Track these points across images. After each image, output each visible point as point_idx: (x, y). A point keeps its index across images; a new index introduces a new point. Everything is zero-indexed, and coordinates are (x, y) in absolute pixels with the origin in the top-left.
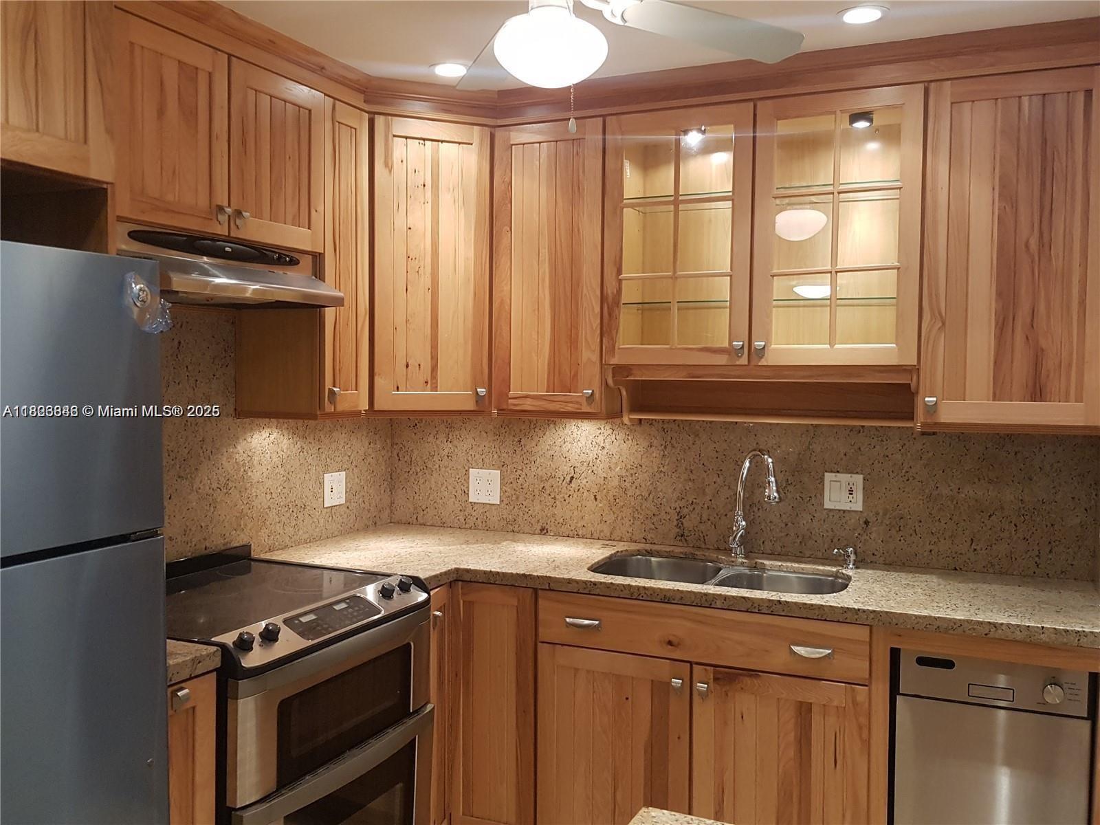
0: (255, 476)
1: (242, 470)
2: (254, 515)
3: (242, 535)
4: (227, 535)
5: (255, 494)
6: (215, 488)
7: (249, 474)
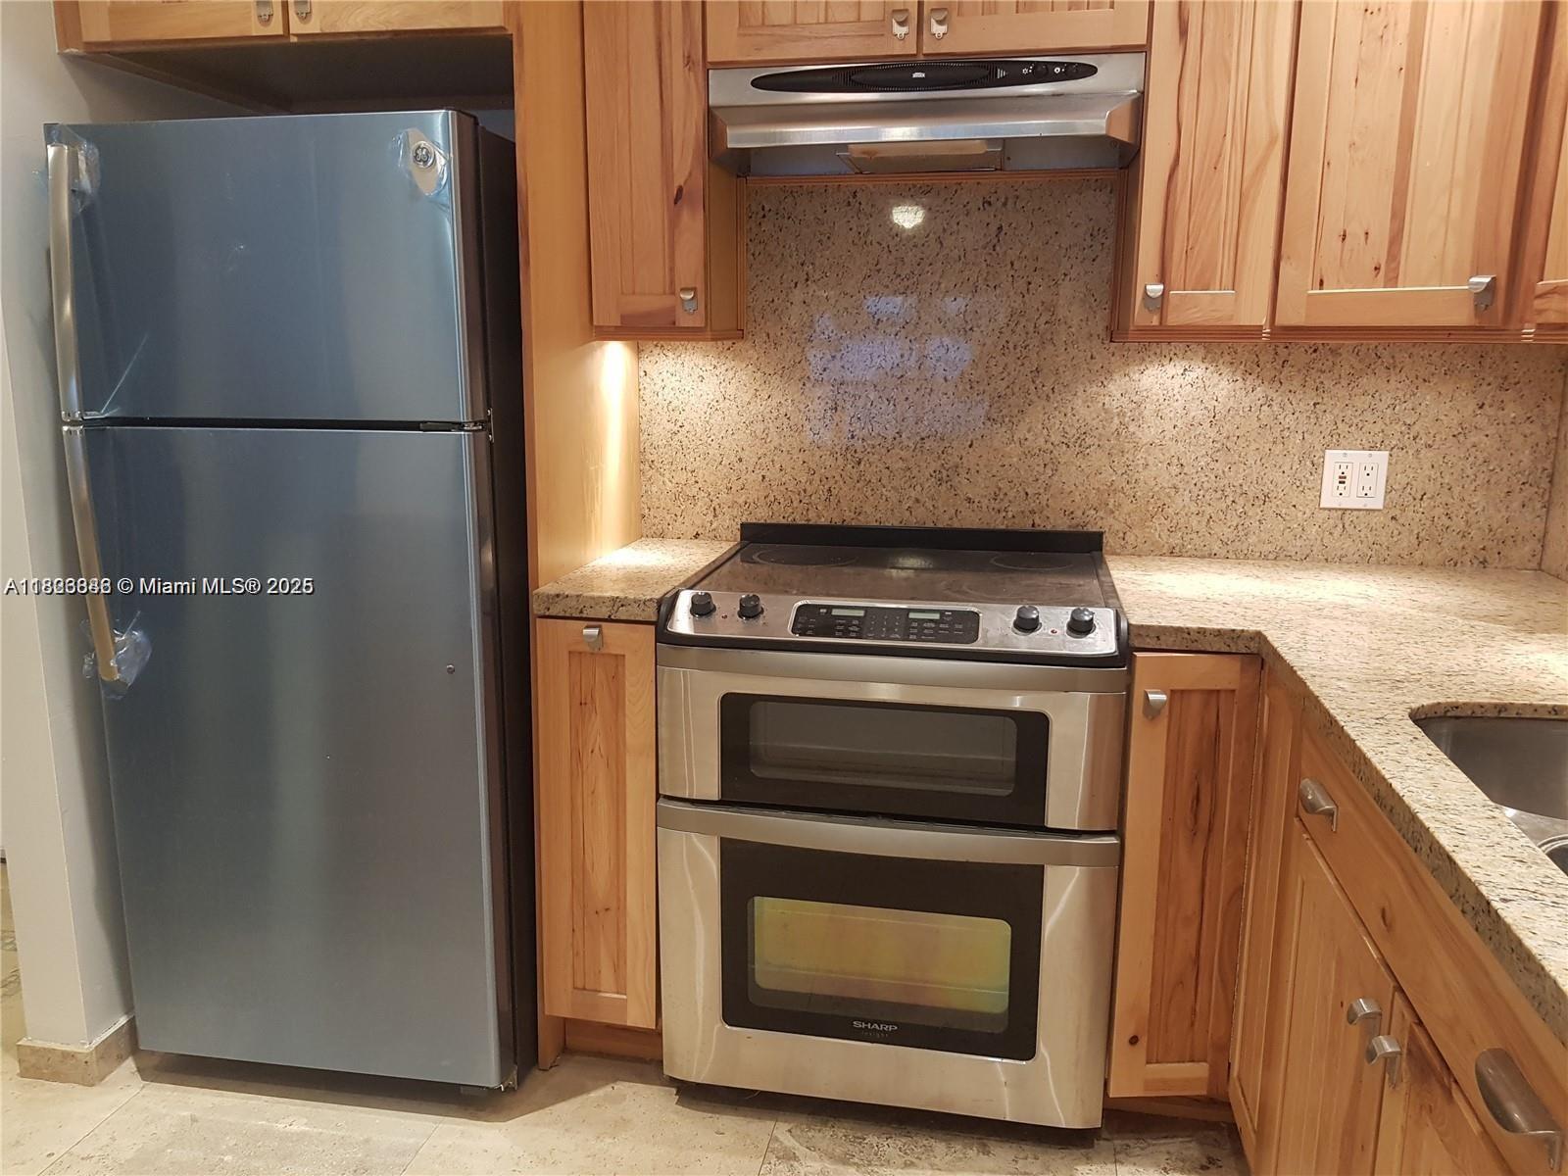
0: (1148, 433)
1: (1116, 421)
2: (1138, 494)
3: (1111, 520)
4: (1079, 513)
5: (1143, 461)
6: (1055, 443)
7: (1132, 429)
